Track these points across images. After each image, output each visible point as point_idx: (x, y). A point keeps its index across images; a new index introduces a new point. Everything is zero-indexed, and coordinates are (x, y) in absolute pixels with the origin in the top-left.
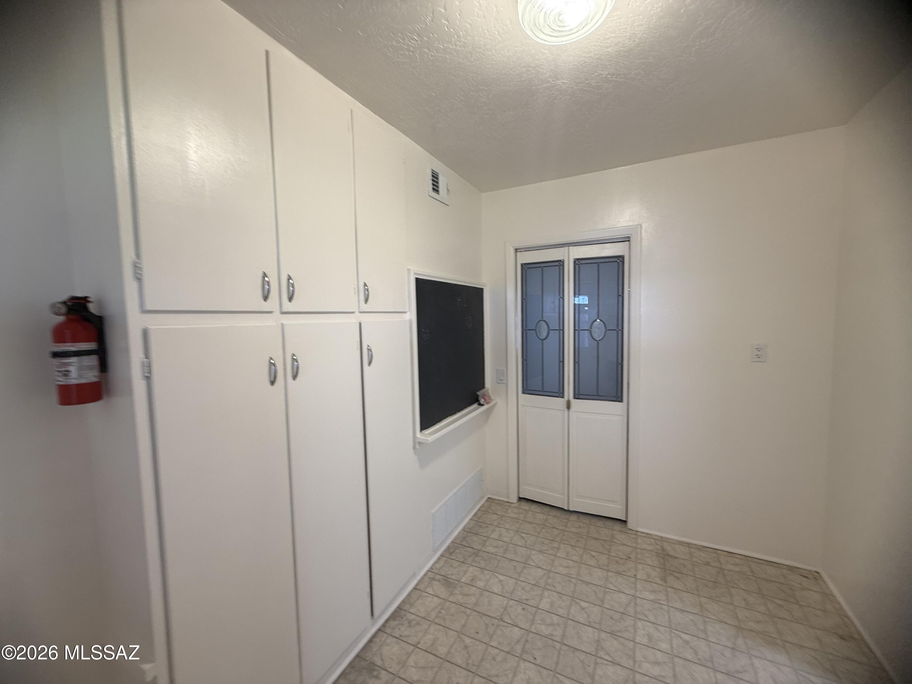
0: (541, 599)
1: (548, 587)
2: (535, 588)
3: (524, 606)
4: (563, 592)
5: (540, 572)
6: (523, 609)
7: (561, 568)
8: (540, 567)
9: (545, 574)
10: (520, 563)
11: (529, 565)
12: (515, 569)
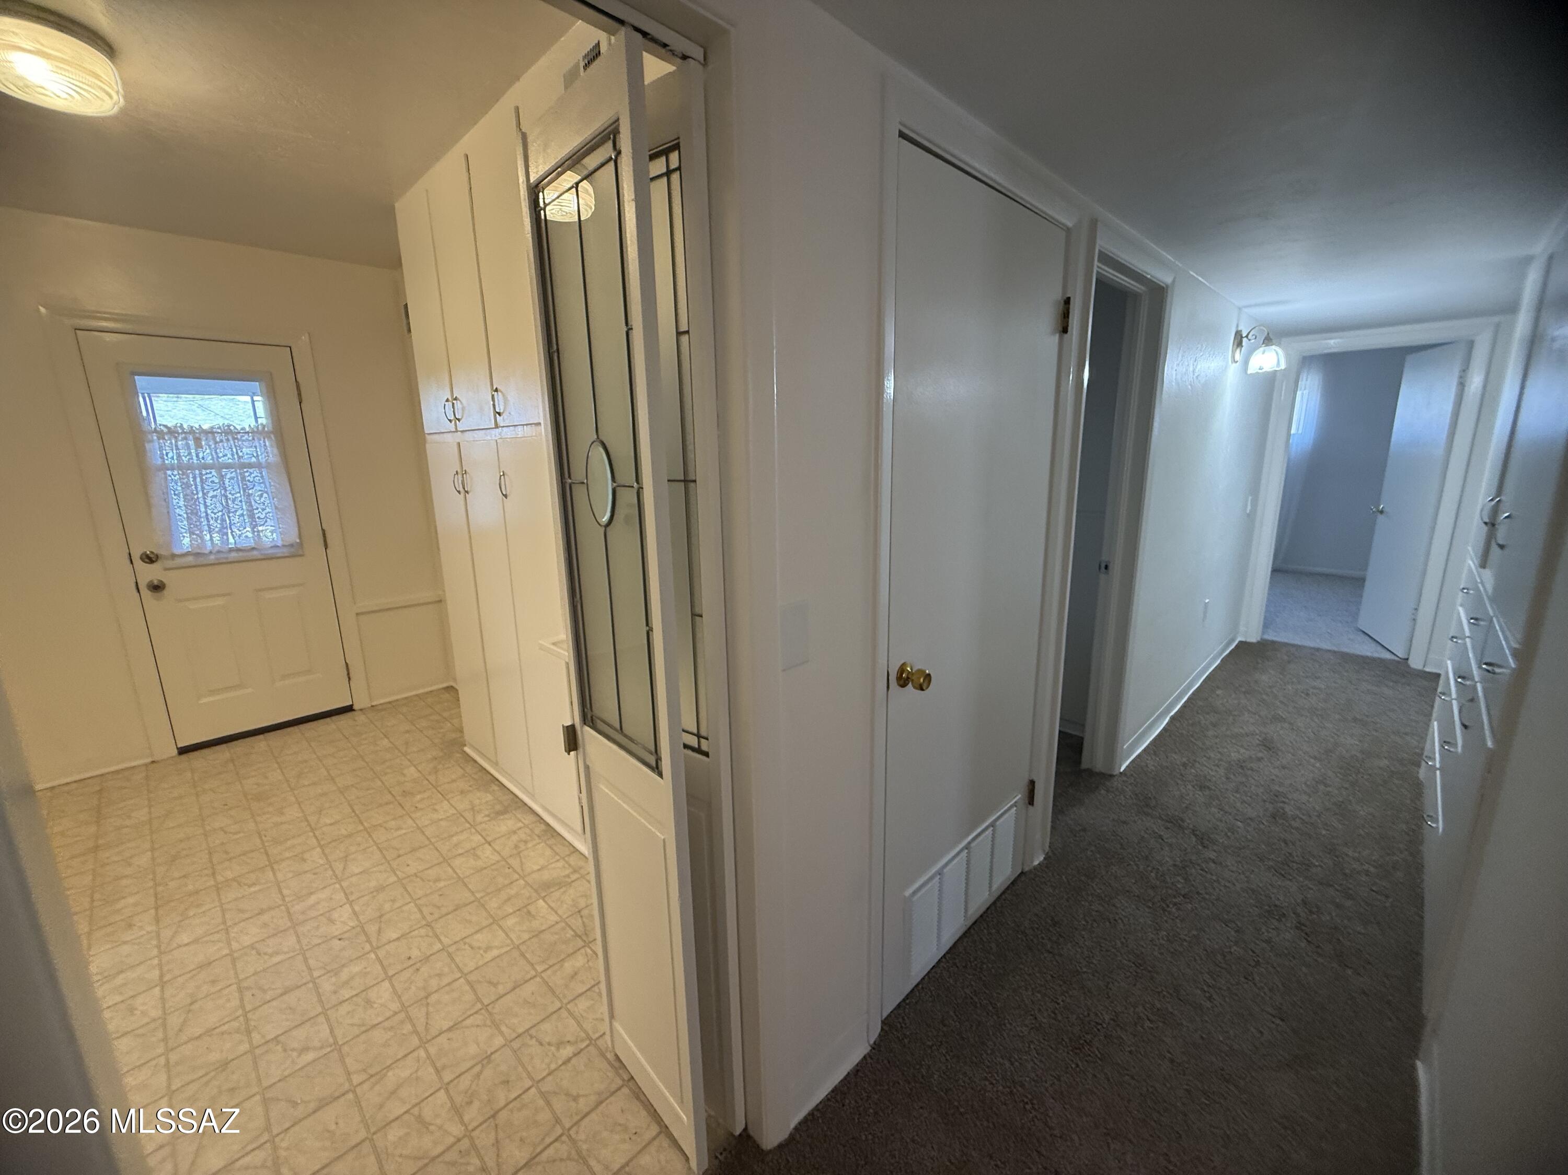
0: (395, 991)
1: (402, 1015)
2: (423, 994)
3: (411, 962)
4: (363, 1037)
5: (441, 1022)
6: (410, 958)
7: (405, 1074)
8: (450, 1029)
9: (427, 1030)
10: (493, 998)
11: (476, 1013)
12: (490, 982)
